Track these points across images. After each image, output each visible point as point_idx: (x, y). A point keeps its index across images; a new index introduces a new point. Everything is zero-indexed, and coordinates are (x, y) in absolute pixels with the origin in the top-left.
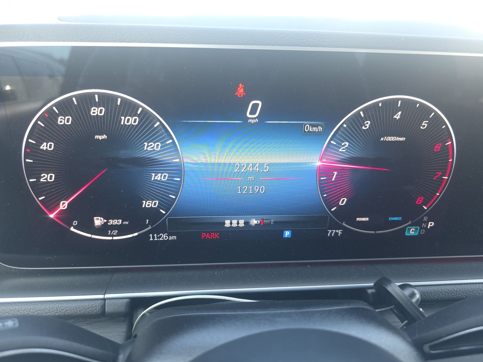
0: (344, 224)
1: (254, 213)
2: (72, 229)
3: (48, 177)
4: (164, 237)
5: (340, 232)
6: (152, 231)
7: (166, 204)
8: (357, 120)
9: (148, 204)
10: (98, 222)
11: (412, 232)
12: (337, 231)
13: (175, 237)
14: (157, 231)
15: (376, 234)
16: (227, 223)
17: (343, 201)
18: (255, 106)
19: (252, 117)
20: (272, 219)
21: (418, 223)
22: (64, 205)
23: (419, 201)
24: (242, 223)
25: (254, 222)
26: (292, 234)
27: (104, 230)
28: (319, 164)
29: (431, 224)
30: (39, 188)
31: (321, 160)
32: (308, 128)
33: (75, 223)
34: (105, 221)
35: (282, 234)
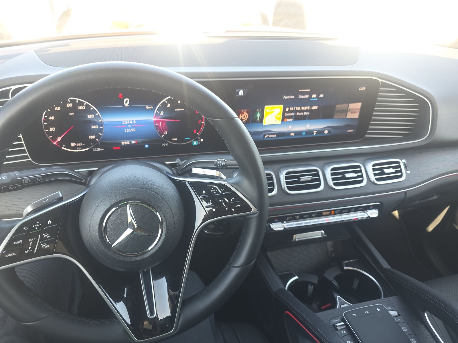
0: (168, 141)
1: (133, 139)
2: (63, 148)
3: (52, 129)
4: (99, 149)
5: (167, 144)
6: (94, 147)
7: (98, 137)
8: (164, 104)
9: (91, 137)
10: (73, 144)
11: (195, 143)
12: (166, 144)
13: (102, 149)
14: (96, 147)
15: (181, 143)
16: (123, 143)
17: (166, 133)
18: (127, 101)
19: (127, 105)
20: (140, 141)
21: (197, 140)
22: (59, 139)
23: (195, 131)
24: (128, 143)
25: (133, 142)
26: (149, 146)
27: (75, 148)
28: (154, 120)
29: (202, 140)
30: (50, 133)
31: (154, 118)
32: (147, 107)
33: (64, 145)
34: (76, 144)
35: (145, 146)
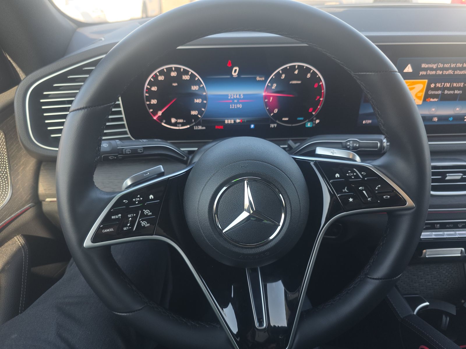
0: (277, 122)
1: (238, 116)
2: (163, 124)
3: (154, 102)
4: (200, 128)
5: (276, 125)
6: (196, 125)
7: (200, 113)
8: (278, 75)
9: (194, 113)
10: (173, 120)
11: (309, 125)
12: (274, 125)
13: (204, 128)
14: (197, 125)
15: (292, 126)
16: (226, 122)
17: (276, 111)
18: (236, 70)
19: (235, 74)
20: (245, 119)
21: (312, 121)
22: (160, 113)
23: (311, 110)
24: (232, 122)
25: (238, 121)
26: (255, 126)
27: (175, 124)
28: (264, 94)
29: (318, 121)
30: (151, 106)
31: (265, 92)
32: (258, 78)
33: (164, 121)
34: (176, 121)
35: (250, 126)
